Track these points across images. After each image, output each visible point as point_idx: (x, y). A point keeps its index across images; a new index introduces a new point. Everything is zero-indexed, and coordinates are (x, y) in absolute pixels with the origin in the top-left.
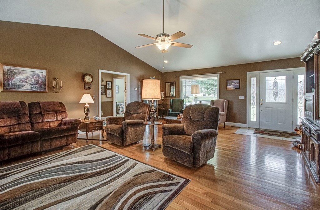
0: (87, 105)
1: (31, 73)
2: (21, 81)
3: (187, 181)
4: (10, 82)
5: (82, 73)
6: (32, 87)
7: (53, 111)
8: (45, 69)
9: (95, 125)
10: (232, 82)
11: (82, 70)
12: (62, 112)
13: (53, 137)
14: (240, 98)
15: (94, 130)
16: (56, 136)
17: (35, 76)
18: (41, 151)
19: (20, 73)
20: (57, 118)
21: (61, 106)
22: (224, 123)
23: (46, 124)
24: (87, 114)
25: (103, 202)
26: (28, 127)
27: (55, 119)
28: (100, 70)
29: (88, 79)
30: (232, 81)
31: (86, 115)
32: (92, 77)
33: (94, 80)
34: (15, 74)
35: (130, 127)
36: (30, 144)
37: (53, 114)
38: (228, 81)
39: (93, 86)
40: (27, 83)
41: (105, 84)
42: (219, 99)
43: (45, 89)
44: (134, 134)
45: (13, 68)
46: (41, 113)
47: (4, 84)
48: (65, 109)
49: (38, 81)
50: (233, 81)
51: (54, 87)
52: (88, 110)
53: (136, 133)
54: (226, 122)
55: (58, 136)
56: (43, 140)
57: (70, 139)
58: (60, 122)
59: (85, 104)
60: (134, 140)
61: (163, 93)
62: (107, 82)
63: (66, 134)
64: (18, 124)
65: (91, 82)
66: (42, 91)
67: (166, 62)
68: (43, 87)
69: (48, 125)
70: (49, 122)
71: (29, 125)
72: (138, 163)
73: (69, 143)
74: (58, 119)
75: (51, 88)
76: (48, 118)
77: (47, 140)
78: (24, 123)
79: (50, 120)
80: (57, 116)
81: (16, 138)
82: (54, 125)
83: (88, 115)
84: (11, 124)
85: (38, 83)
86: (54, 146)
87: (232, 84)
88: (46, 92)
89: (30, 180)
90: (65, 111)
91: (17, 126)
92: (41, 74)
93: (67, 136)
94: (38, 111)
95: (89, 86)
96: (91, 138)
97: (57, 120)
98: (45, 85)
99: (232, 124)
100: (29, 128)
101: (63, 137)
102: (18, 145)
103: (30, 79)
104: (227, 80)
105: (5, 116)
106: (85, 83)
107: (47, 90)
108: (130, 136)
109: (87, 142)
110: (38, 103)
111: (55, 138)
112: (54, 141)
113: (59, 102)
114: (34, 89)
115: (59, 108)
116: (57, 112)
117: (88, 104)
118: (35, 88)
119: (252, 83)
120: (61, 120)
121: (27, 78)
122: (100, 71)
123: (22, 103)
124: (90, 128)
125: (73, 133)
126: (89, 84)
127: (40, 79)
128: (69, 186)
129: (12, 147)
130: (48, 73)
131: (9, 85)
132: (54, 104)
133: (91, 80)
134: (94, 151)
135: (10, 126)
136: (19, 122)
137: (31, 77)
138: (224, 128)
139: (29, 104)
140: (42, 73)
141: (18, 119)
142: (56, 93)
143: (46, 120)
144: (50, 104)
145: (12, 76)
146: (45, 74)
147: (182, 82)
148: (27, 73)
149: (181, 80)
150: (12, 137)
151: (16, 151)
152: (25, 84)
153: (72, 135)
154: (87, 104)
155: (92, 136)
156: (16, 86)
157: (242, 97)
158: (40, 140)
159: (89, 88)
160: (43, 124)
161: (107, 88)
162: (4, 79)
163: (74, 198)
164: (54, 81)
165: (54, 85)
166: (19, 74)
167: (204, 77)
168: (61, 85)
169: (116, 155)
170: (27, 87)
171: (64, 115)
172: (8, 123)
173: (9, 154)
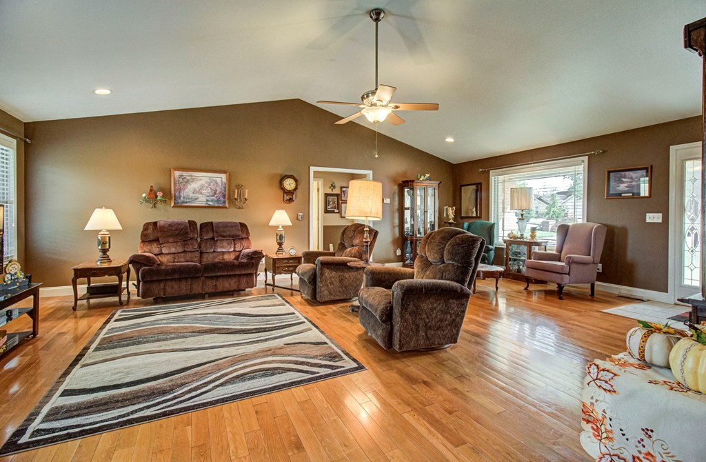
0: (281, 229)
1: (207, 179)
2: (195, 191)
3: (360, 368)
4: (182, 194)
5: (281, 175)
6: (207, 201)
7: (229, 236)
8: (224, 172)
9: (286, 263)
10: (625, 177)
11: (280, 170)
12: (242, 238)
13: (219, 274)
14: (648, 220)
15: (286, 271)
16: (223, 274)
17: (212, 184)
18: (204, 292)
19: (193, 180)
20: (235, 248)
21: (242, 230)
22: (593, 286)
23: (218, 256)
24: (280, 244)
25: (216, 362)
26: (196, 257)
27: (232, 249)
28: (311, 167)
29: (289, 184)
30: (623, 173)
31: (278, 246)
32: (296, 181)
33: (299, 187)
34: (188, 182)
35: (328, 269)
36: (189, 280)
37: (229, 241)
38: (611, 174)
39: (298, 197)
40: (201, 194)
41: (339, 192)
42: (585, 222)
43: (225, 202)
44: (337, 284)
45: (185, 174)
46: (213, 239)
47: (175, 196)
48: (248, 233)
49: (216, 191)
50: (627, 173)
51: (235, 199)
52: (281, 237)
53: (341, 281)
54: (597, 283)
55: (226, 274)
56: (206, 277)
57: (244, 280)
58: (237, 254)
59: (278, 227)
60: (338, 293)
61: (452, 210)
62: (341, 188)
63: (238, 272)
64: (185, 252)
65: (296, 189)
66: (221, 205)
67: (450, 140)
68: (222, 199)
69: (221, 257)
70: (223, 253)
71: (197, 254)
72: (314, 329)
73: (242, 287)
74: (237, 249)
75: (232, 201)
76: (223, 247)
77: (212, 278)
78: (191, 252)
79: (224, 250)
80: (235, 244)
81: (173, 269)
82: (229, 258)
83: (283, 246)
84: (176, 252)
85: (216, 194)
86: (220, 288)
87: (623, 182)
88: (226, 208)
89: (167, 323)
90: (248, 238)
91: (182, 255)
92: (219, 180)
93: (240, 275)
94: (210, 235)
95: (291, 197)
96: (290, 288)
97: (234, 251)
98: (224, 196)
99: (625, 290)
100: (196, 259)
101: (235, 275)
102: (175, 279)
103: (205, 188)
104: (609, 172)
105: (171, 240)
106: (286, 192)
107: (227, 205)
108: (327, 286)
109: (273, 289)
110: (212, 223)
111: (222, 276)
112: (221, 280)
113: (240, 223)
114: (211, 203)
115: (240, 232)
116: (236, 238)
117: (283, 227)
118: (212, 201)
119: (688, 177)
120: (241, 251)
121: (202, 187)
122: (313, 169)
123: (192, 223)
124: (278, 267)
125: (249, 272)
126: (291, 193)
127: (218, 188)
128: (200, 337)
129: (168, 280)
130: (229, 179)
131: (180, 197)
132: (233, 225)
133: (293, 186)
134: (269, 304)
135: (175, 253)
136: (186, 249)
137: (206, 185)
138: (590, 298)
139: (201, 225)
140: (221, 178)
141: (184, 246)
142: (239, 208)
143: (219, 250)
144: (226, 225)
145: (184, 185)
146: (224, 180)
147: (497, 182)
148: (201, 180)
149: (492, 179)
150: (168, 267)
151: (172, 287)
152: (199, 196)
153: (247, 275)
154: (281, 227)
155: (292, 284)
156: (189, 199)
157: (654, 218)
158: (202, 276)
159: (291, 200)
160: (215, 254)
161: (343, 199)
162: (175, 190)
163: (194, 350)
164: (236, 191)
165: (236, 197)
166: (192, 182)
167: (552, 166)
168: (246, 197)
169: (294, 313)
170: (202, 200)
171: (245, 243)
172: (173, 250)
173: (164, 289)
